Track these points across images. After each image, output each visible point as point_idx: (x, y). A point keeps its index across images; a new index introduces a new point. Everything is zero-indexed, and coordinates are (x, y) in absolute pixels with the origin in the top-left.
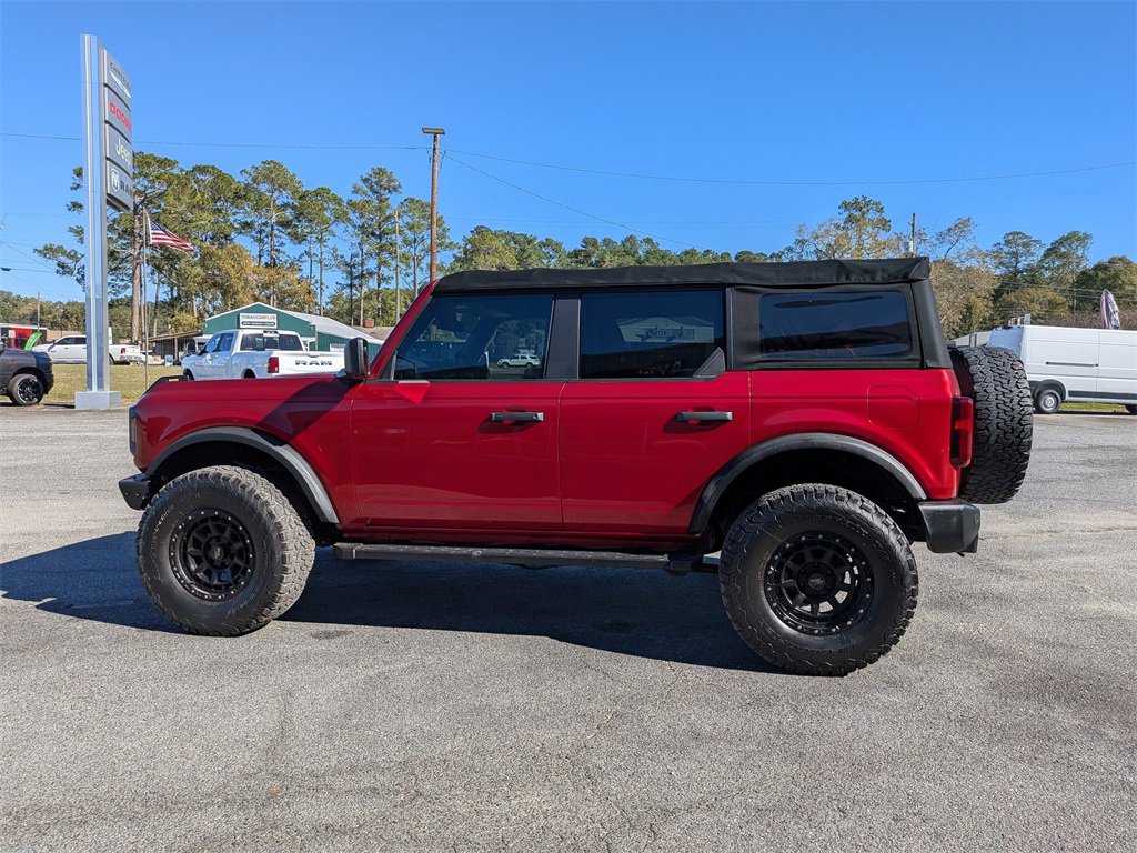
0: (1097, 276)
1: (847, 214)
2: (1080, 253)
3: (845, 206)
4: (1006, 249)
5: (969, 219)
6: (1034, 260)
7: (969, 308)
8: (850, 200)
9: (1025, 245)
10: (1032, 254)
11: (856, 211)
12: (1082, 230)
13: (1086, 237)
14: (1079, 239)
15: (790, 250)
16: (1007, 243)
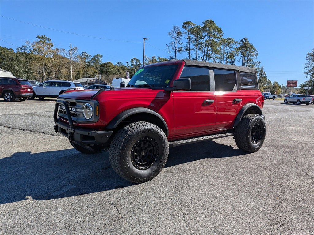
0: (105, 66)
1: (39, 40)
2: (100, 60)
3: (39, 37)
4: (82, 56)
5: (77, 47)
6: (89, 60)
7: (79, 72)
8: (40, 36)
9: (87, 56)
10: (89, 59)
11: (43, 39)
12: (100, 54)
13: (102, 56)
14: (100, 56)
15: (21, 48)
16: (83, 55)
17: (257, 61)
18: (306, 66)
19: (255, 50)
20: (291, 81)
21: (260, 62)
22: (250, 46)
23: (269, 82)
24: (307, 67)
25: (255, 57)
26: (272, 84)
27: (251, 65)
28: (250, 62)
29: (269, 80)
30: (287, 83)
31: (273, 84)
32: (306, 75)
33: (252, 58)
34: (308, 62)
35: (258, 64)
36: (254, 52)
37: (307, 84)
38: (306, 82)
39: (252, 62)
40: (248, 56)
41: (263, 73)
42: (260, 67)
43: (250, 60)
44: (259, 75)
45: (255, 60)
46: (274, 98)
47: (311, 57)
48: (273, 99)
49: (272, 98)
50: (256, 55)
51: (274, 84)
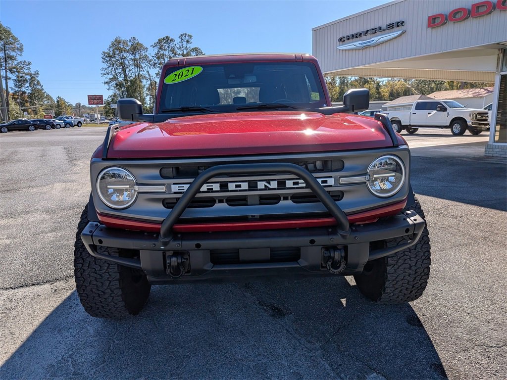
17: (25, 61)
18: (103, 72)
19: (15, 39)
20: (93, 96)
21: (30, 63)
22: (6, 31)
23: (49, 97)
24: (105, 74)
25: (20, 54)
26: (54, 101)
27: (14, 68)
28: (10, 62)
29: (48, 95)
30: (89, 100)
31: (56, 101)
32: (106, 86)
33: (12, 54)
34: (105, 66)
35: (28, 67)
36: (14, 42)
37: (113, 100)
38: (111, 96)
39: (16, 62)
40: (5, 51)
41: (36, 83)
42: (32, 71)
43: (11, 58)
44: (30, 86)
45: (19, 59)
46: (80, 125)
47: (108, 59)
48: (78, 126)
49: (76, 125)
50: (21, 49)
51: (58, 102)
